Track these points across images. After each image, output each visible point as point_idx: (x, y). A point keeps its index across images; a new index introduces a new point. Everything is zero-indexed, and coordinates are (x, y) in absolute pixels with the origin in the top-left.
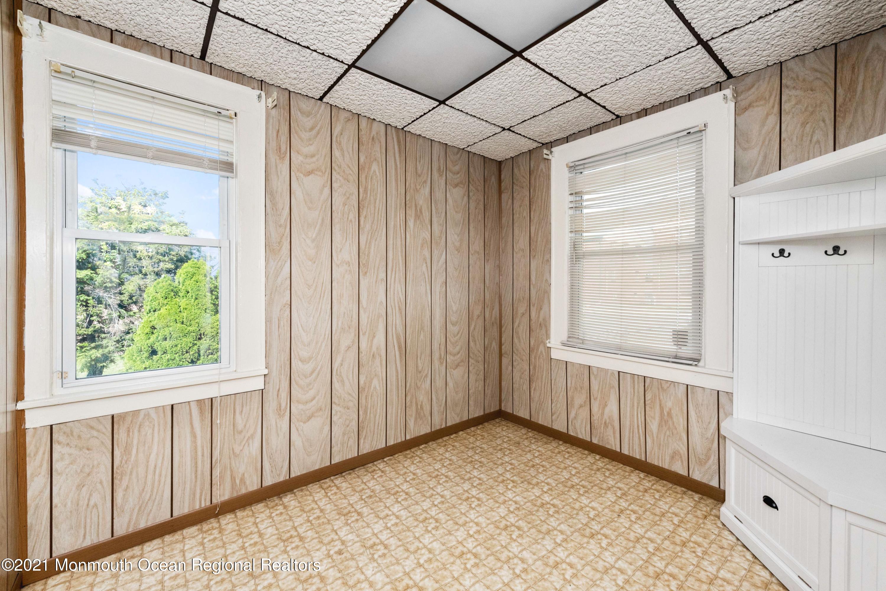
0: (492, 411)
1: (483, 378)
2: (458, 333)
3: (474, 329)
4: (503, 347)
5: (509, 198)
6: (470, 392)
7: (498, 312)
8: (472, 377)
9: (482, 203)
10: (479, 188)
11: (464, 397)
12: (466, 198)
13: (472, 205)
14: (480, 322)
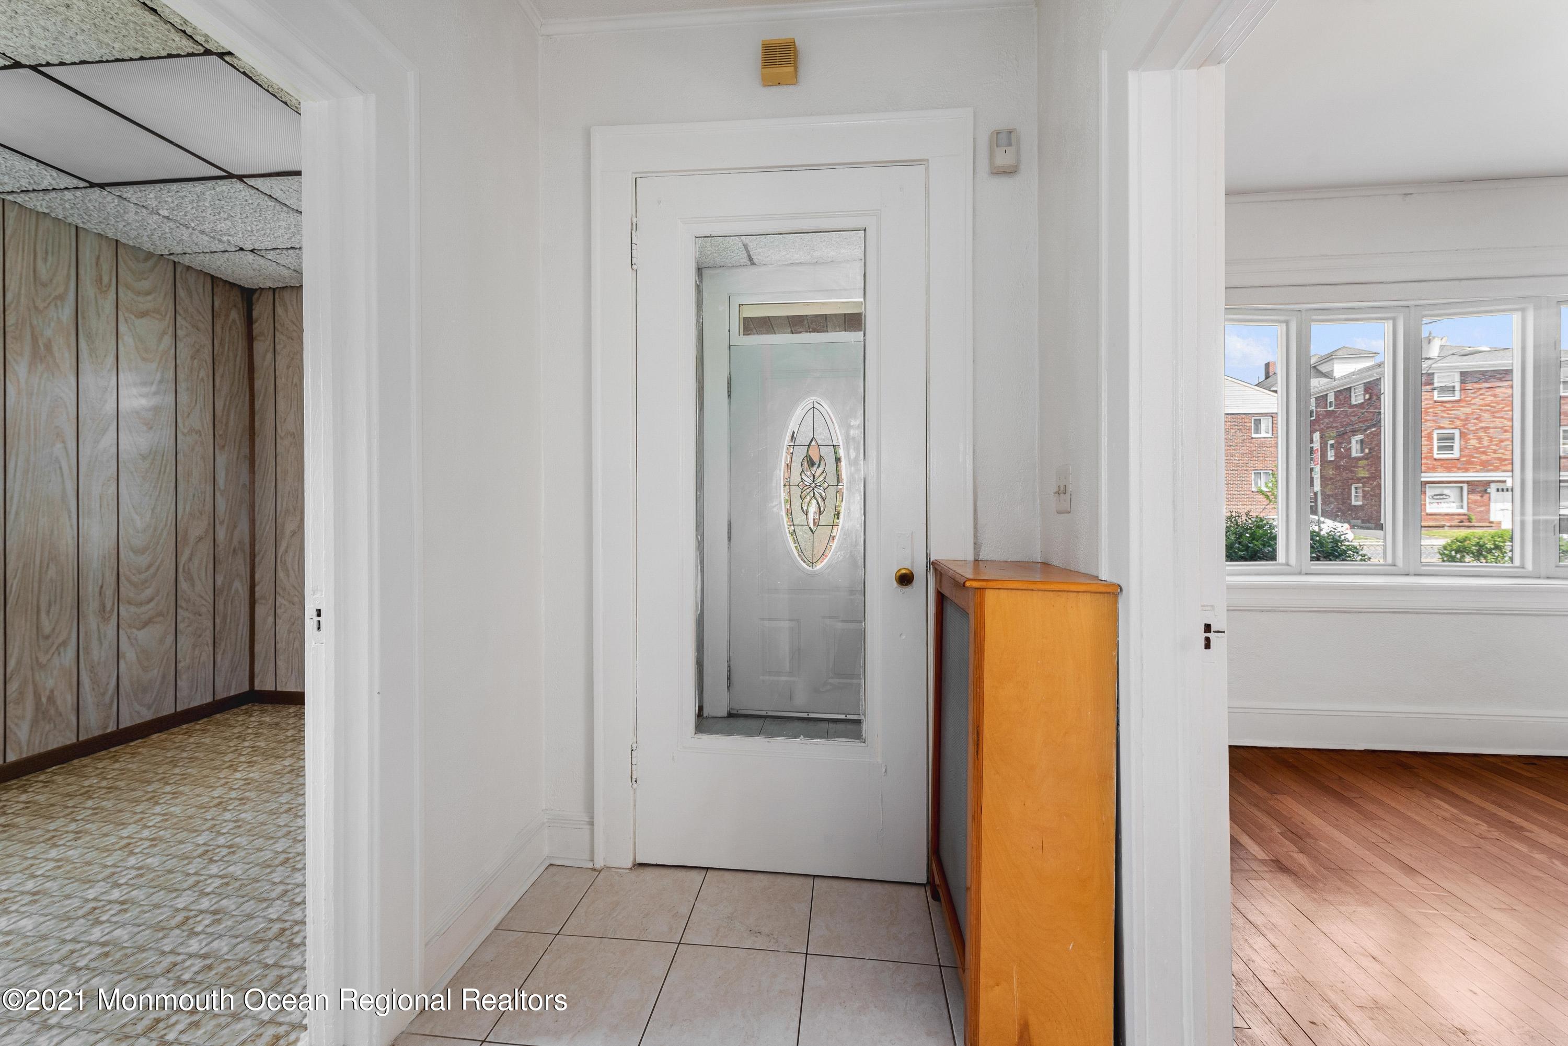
0: (232, 693)
1: (211, 642)
2: (149, 567)
3: (190, 559)
4: (257, 589)
5: (267, 351)
6: (180, 666)
7: (247, 532)
8: (185, 643)
9: (207, 351)
10: (201, 325)
11: (164, 677)
12: (168, 340)
13: (184, 353)
14: (205, 549)
